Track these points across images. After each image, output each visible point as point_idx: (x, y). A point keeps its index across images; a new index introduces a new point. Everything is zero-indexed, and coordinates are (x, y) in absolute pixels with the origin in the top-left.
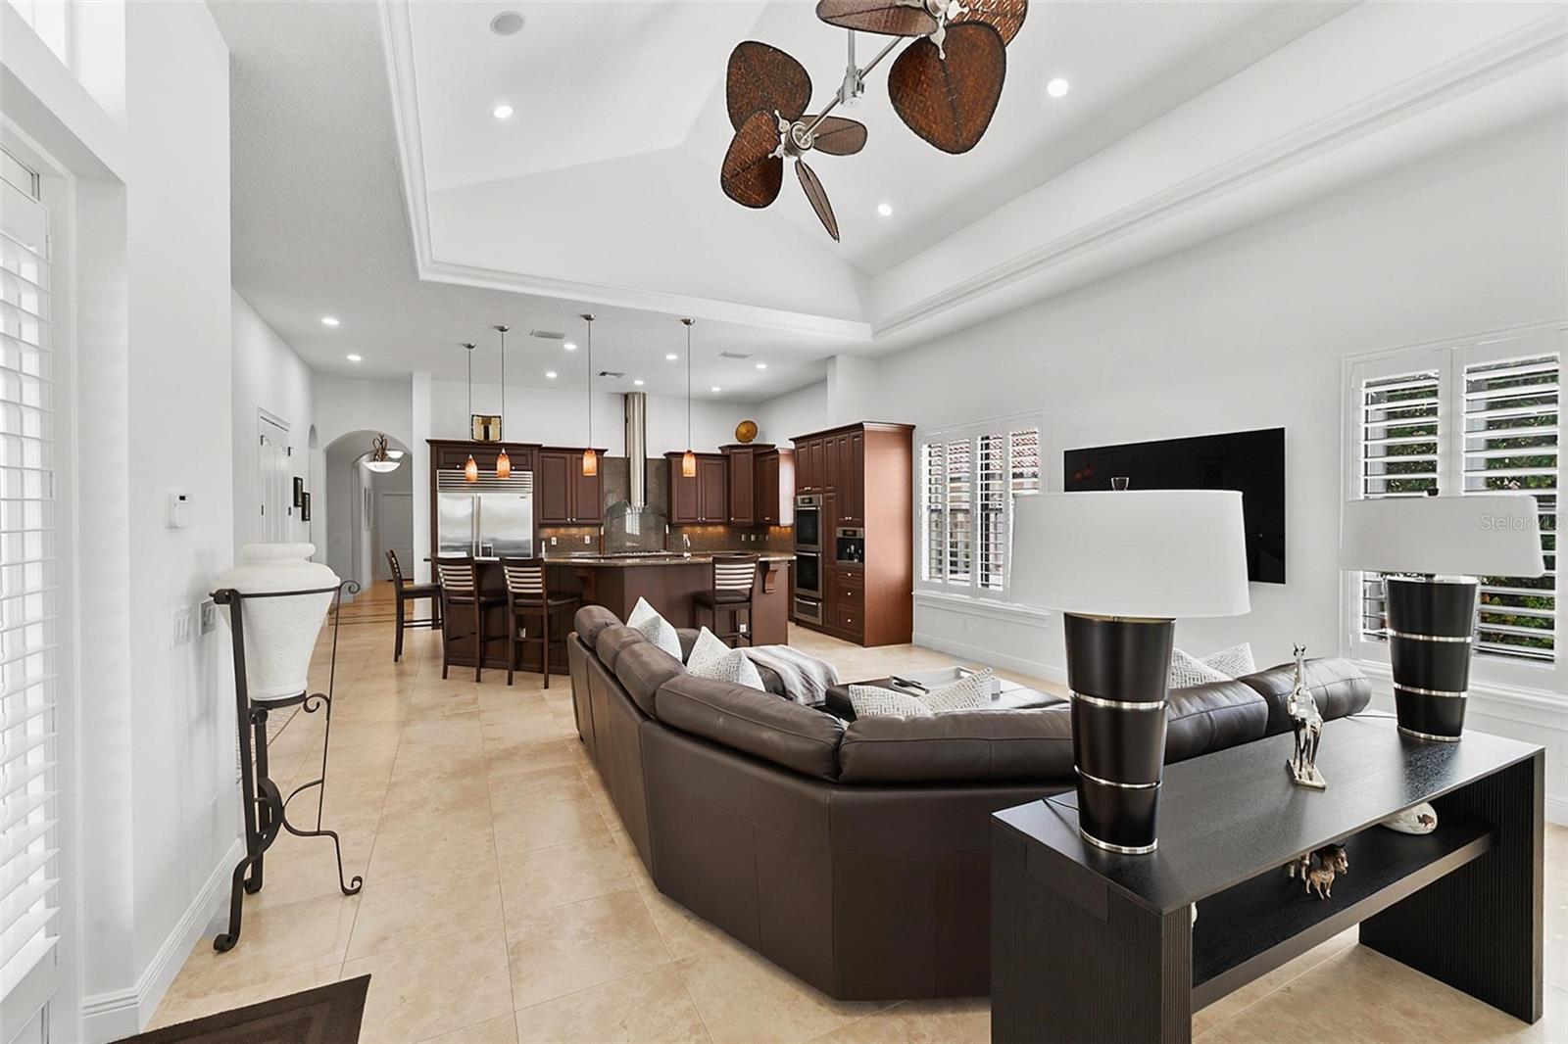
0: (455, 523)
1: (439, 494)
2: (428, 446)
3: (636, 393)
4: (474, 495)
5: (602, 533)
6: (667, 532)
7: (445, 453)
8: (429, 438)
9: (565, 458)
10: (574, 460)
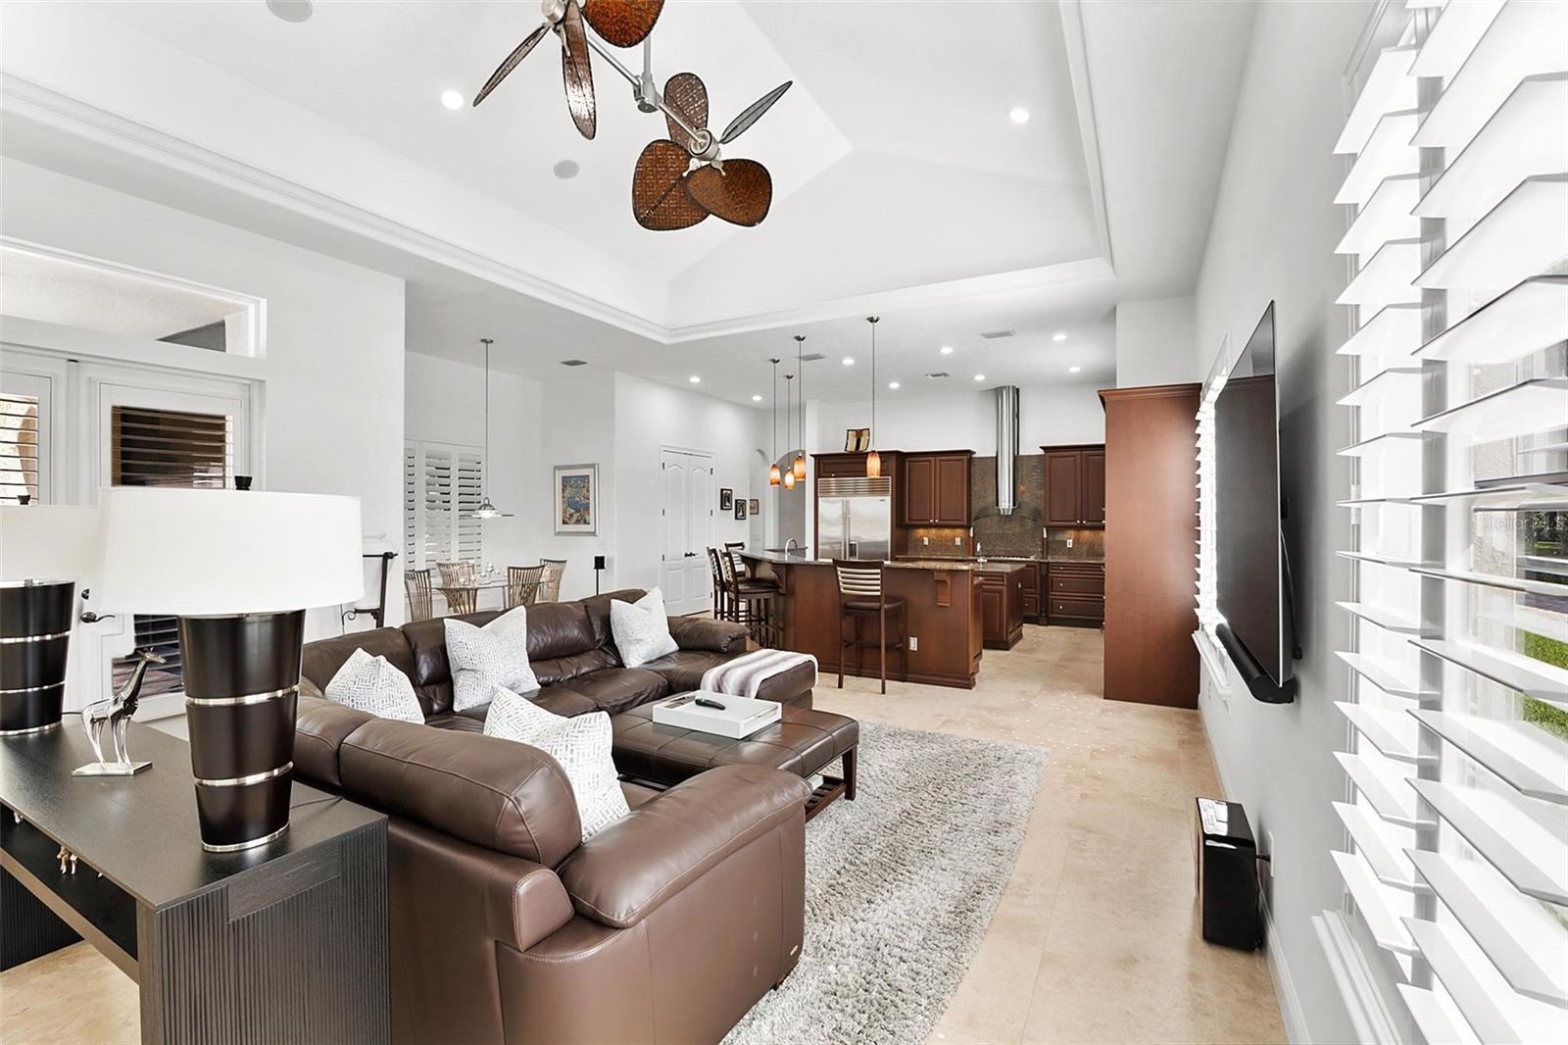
0: (830, 523)
1: (819, 499)
2: (813, 458)
3: (1005, 387)
4: (844, 499)
5: (972, 535)
6: (1045, 536)
7: (824, 464)
8: (813, 453)
9: (929, 461)
10: (938, 462)
